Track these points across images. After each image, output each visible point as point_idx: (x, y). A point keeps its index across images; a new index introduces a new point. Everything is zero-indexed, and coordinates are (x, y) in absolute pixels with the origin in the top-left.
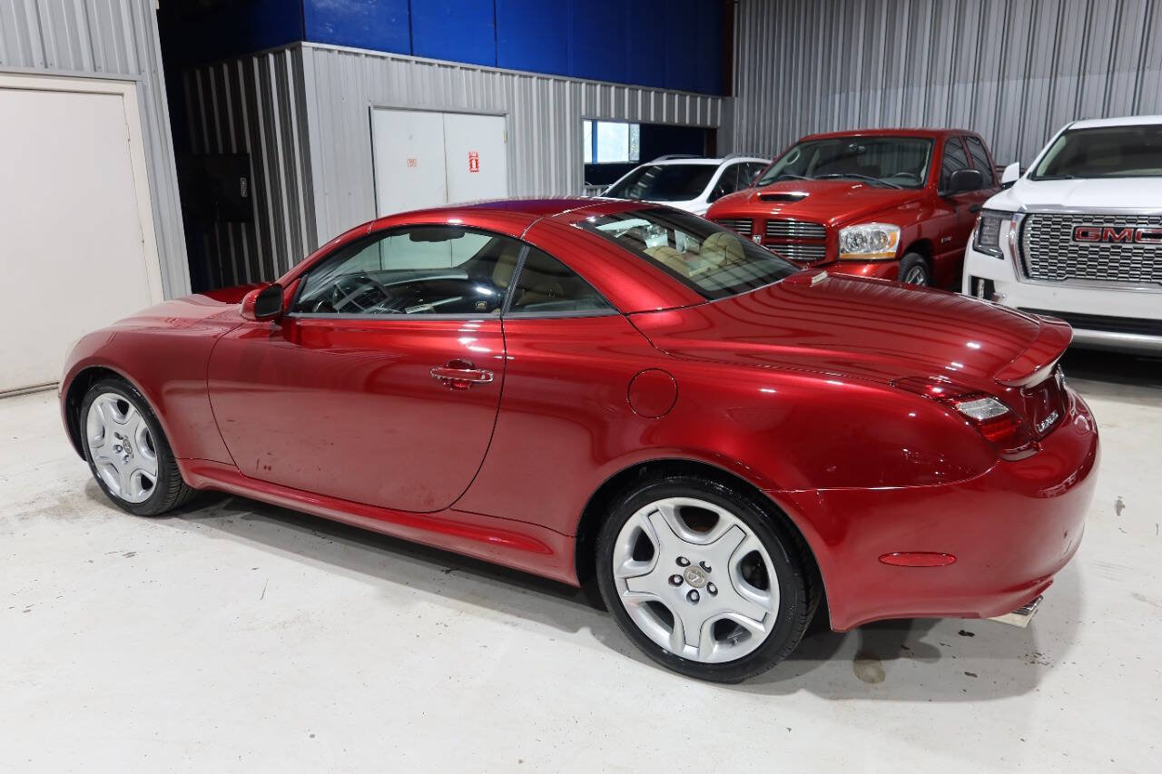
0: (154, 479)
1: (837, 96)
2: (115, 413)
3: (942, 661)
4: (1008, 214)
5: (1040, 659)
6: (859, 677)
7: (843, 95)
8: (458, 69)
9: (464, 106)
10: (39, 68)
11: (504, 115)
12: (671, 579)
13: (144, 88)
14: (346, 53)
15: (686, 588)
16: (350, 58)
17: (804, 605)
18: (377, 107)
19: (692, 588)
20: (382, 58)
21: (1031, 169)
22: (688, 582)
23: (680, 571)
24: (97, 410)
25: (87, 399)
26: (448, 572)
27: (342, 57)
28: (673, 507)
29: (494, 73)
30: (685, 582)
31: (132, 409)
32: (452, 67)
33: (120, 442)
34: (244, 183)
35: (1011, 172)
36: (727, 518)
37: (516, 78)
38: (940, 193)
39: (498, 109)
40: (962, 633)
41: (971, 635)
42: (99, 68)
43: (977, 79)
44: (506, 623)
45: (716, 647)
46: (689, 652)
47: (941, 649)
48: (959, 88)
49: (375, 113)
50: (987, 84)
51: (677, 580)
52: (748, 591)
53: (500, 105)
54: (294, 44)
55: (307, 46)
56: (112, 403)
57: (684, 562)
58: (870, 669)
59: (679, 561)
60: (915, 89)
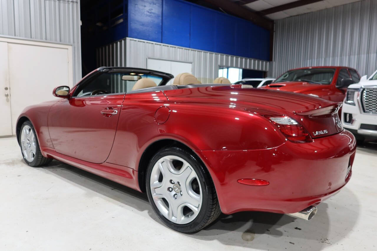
0: (35, 154)
1: (308, 61)
2: (28, 131)
3: (282, 237)
4: (357, 89)
5: (327, 241)
6: (242, 238)
7: (311, 60)
8: (177, 48)
9: (178, 59)
10: (44, 40)
11: (191, 63)
12: (169, 188)
13: (74, 48)
14: (141, 41)
15: (173, 193)
16: (141, 43)
17: (211, 200)
18: (149, 58)
19: (176, 193)
20: (152, 43)
21: (371, 77)
22: (174, 190)
23: (172, 186)
24: (24, 132)
25: (22, 127)
26: (113, 189)
27: (139, 42)
28: (169, 159)
29: (189, 50)
30: (173, 190)
31: (31, 131)
32: (175, 47)
33: (29, 142)
34: (108, 81)
35: (364, 78)
36: (186, 164)
37: (196, 52)
38: (337, 86)
39: (190, 61)
40: (296, 228)
41: (300, 229)
42: (62, 41)
43: (359, 54)
44: (120, 206)
45: (183, 218)
46: (173, 219)
47: (284, 232)
48: (352, 57)
49: (149, 60)
50: (362, 56)
51: (171, 189)
52: (192, 193)
53: (191, 60)
54: (124, 38)
55: (128, 39)
56: (28, 129)
57: (173, 182)
58: (249, 236)
59: (171, 181)
60: (336, 58)
